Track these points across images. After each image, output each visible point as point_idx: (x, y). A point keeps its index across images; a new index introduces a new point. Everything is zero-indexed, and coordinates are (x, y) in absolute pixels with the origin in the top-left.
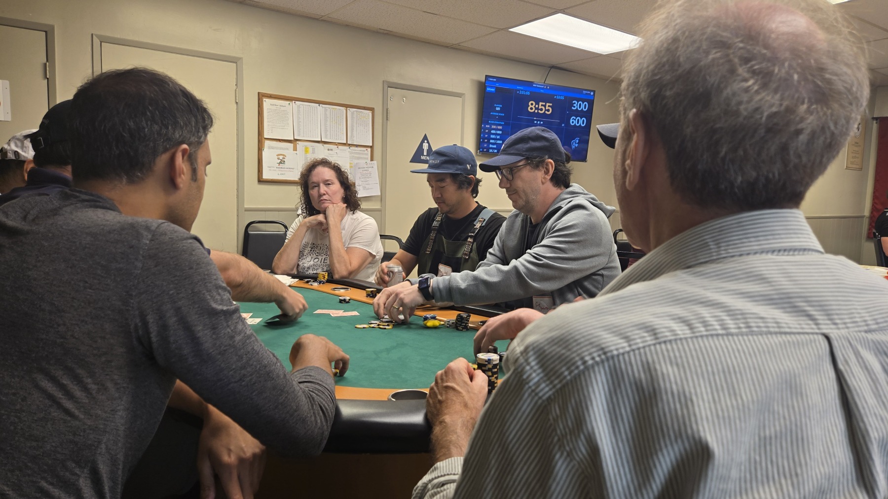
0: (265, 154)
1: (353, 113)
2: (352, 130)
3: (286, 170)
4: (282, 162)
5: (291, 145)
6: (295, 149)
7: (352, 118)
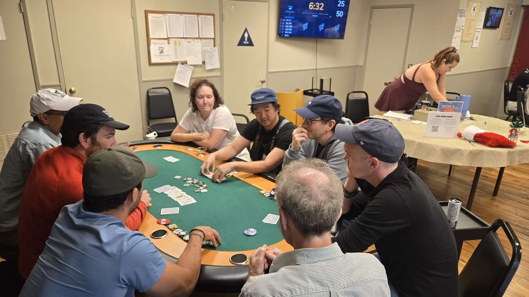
0: (152, 47)
1: (202, 18)
2: (202, 29)
3: (164, 56)
4: (162, 52)
5: (166, 41)
6: (169, 43)
7: (202, 21)
